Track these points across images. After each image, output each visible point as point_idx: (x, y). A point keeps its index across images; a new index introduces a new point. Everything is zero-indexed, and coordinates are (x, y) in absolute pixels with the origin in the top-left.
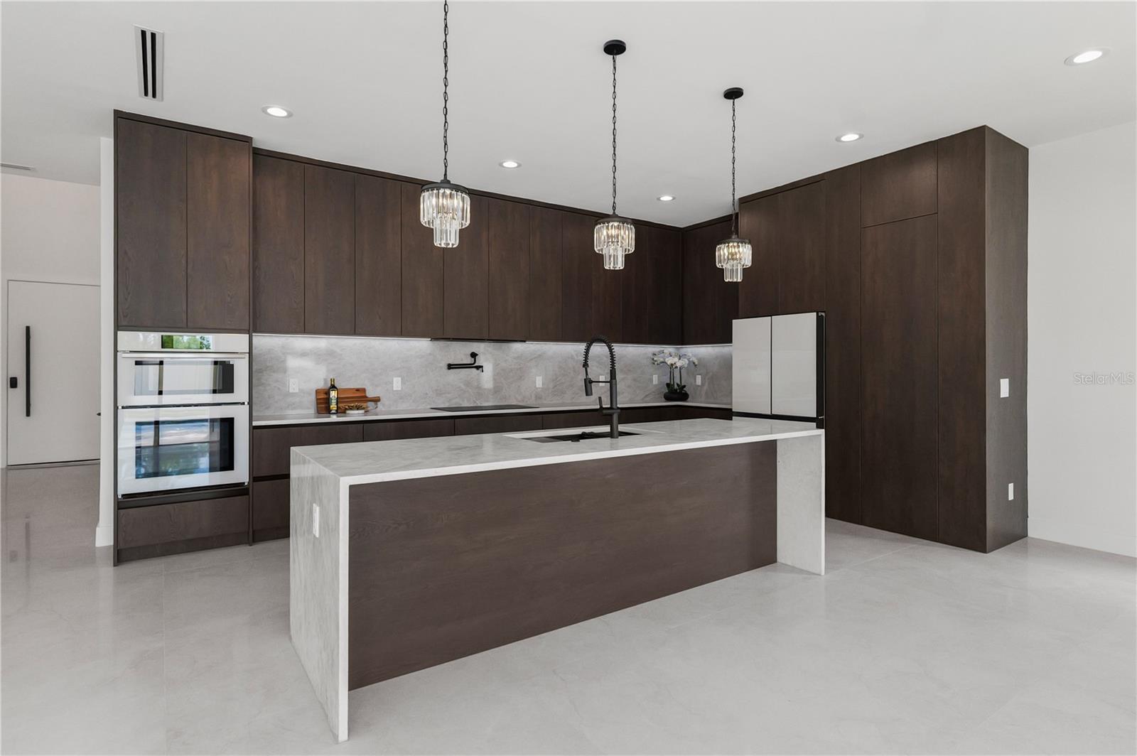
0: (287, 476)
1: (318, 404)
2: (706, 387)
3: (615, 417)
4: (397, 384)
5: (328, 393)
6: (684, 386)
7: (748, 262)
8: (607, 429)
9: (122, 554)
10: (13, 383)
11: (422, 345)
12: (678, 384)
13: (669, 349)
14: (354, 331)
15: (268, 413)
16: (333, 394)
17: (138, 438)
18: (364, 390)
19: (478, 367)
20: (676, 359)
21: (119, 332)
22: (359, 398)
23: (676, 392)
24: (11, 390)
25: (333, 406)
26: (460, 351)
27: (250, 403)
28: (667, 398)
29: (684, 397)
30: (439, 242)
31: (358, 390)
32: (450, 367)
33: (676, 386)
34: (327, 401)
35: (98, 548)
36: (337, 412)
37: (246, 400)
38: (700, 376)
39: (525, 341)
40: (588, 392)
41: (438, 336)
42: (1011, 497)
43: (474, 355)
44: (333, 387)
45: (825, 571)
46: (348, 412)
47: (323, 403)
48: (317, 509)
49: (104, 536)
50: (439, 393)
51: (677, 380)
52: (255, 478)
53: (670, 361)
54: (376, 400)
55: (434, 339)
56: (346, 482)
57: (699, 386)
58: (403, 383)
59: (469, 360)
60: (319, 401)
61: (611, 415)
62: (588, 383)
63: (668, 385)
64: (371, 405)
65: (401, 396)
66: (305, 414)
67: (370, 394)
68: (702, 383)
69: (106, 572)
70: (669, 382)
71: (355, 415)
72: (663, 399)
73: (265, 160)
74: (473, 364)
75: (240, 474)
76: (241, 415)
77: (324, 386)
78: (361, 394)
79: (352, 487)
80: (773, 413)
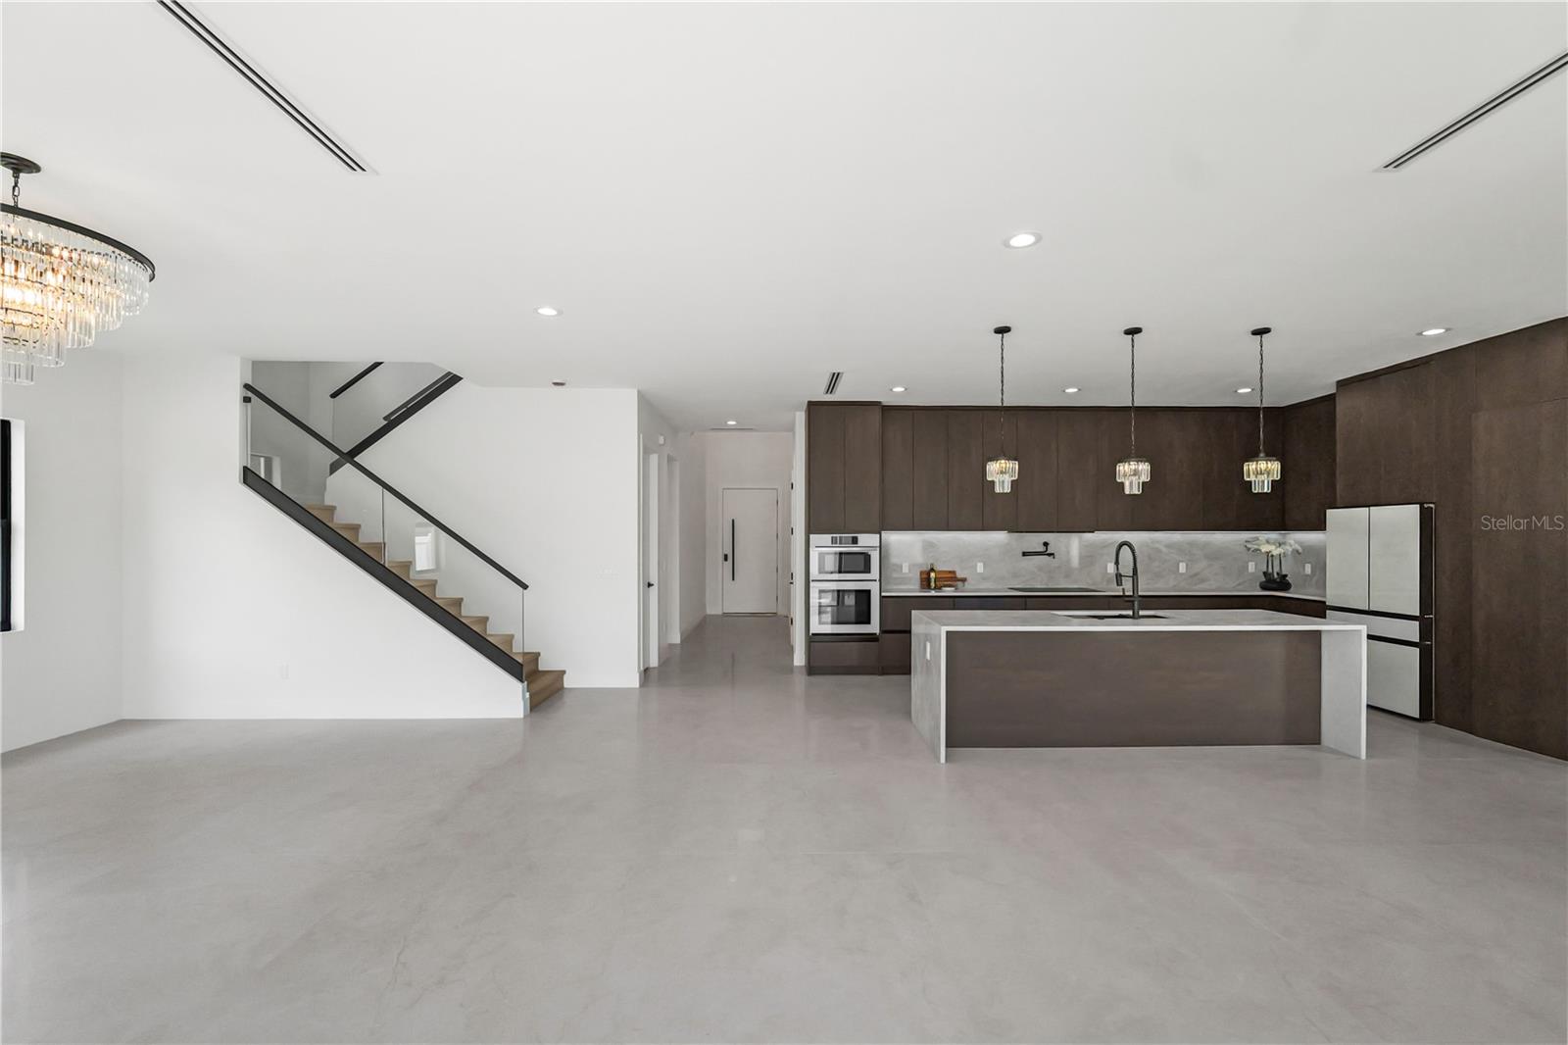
0: (910, 632)
1: (921, 582)
2: (1317, 577)
3: (1136, 604)
4: (980, 568)
5: (929, 574)
6: (1286, 576)
7: (1278, 474)
8: (1130, 613)
9: (812, 669)
10: (726, 558)
11: (1000, 536)
12: (1278, 574)
13: (1269, 535)
14: (948, 528)
15: (889, 587)
16: (933, 575)
17: (820, 598)
18: (955, 572)
19: (1050, 553)
21: (811, 536)
22: (951, 578)
23: (1276, 582)
24: (725, 563)
25: (933, 585)
26: (1034, 541)
27: (880, 580)
28: (1264, 587)
29: (1286, 587)
30: (998, 489)
31: (950, 572)
32: (1024, 554)
33: (1276, 576)
34: (928, 579)
35: (797, 667)
36: (935, 588)
37: (878, 578)
38: (1309, 565)
39: (1093, 532)
40: (1119, 583)
41: (1013, 528)
43: (1046, 544)
44: (932, 570)
45: (1367, 753)
46: (944, 589)
47: (926, 582)
48: (928, 645)
49: (799, 659)
50: (1015, 575)
51: (1276, 569)
52: (883, 631)
53: (1265, 548)
54: (964, 580)
55: (1011, 531)
56: (945, 629)
57: (1308, 575)
58: (984, 567)
59: (1042, 549)
60: (922, 580)
61: (1133, 602)
63: (1264, 573)
64: (960, 584)
65: (984, 578)
66: (913, 589)
67: (959, 575)
68: (1312, 571)
69: (800, 681)
70: (1265, 570)
71: (948, 592)
72: (1258, 588)
73: (887, 411)
74: (1046, 551)
75: (874, 627)
76: (874, 588)
77: (926, 568)
78: (953, 575)
79: (947, 632)
80: (1371, 609)
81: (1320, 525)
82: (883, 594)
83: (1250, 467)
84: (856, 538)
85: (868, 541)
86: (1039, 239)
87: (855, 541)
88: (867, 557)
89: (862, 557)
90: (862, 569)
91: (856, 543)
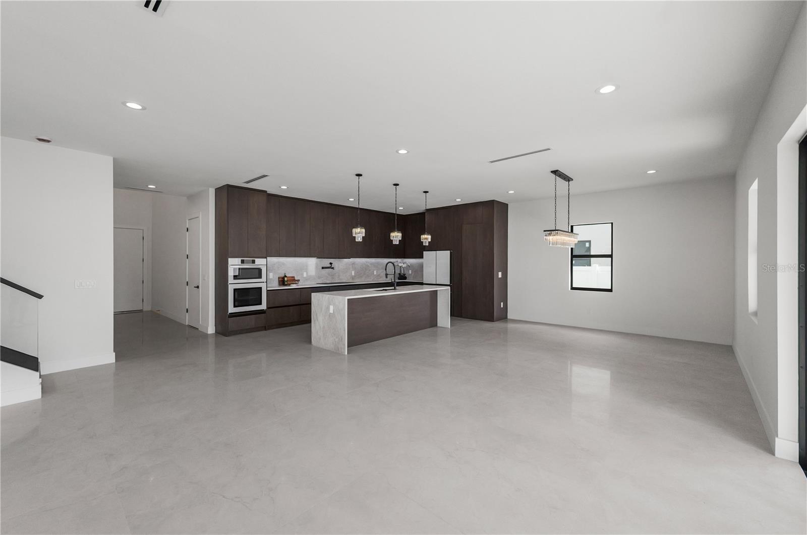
2: (413, 274)
3: (395, 284)
4: (305, 275)
5: (283, 278)
6: (405, 274)
7: (430, 240)
9: (218, 334)
11: (313, 260)
13: (399, 260)
14: (295, 256)
15: (271, 285)
16: (286, 279)
18: (294, 277)
19: (332, 268)
20: (402, 264)
23: (402, 277)
25: (285, 283)
26: (326, 262)
27: (267, 282)
28: (399, 279)
29: (405, 278)
31: (292, 277)
32: (323, 268)
33: (402, 275)
34: (283, 281)
35: (210, 334)
37: (265, 281)
38: (411, 271)
39: (349, 259)
40: (386, 277)
41: (320, 256)
42: (502, 306)
43: (331, 264)
44: (285, 276)
45: (450, 327)
48: (331, 307)
49: (212, 329)
50: (319, 278)
51: (402, 272)
52: (268, 308)
53: (400, 265)
54: (298, 281)
55: (318, 258)
57: (410, 274)
58: (307, 274)
59: (329, 265)
60: (280, 281)
61: (394, 284)
62: (387, 275)
63: (399, 274)
64: (297, 283)
65: (307, 279)
66: (276, 286)
67: (296, 279)
73: (269, 196)
74: (331, 267)
75: (263, 306)
76: (263, 286)
77: (283, 276)
78: (293, 279)
79: (348, 299)
80: (437, 283)
81: (421, 257)
82: (268, 289)
83: (423, 237)
84: (254, 260)
85: (260, 262)
86: (408, 152)
87: (253, 262)
88: (260, 270)
89: (257, 270)
90: (257, 276)
91: (254, 263)
